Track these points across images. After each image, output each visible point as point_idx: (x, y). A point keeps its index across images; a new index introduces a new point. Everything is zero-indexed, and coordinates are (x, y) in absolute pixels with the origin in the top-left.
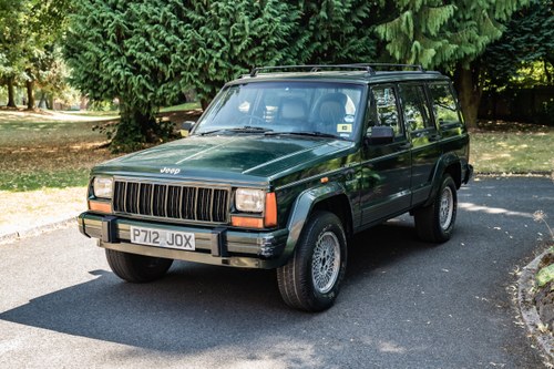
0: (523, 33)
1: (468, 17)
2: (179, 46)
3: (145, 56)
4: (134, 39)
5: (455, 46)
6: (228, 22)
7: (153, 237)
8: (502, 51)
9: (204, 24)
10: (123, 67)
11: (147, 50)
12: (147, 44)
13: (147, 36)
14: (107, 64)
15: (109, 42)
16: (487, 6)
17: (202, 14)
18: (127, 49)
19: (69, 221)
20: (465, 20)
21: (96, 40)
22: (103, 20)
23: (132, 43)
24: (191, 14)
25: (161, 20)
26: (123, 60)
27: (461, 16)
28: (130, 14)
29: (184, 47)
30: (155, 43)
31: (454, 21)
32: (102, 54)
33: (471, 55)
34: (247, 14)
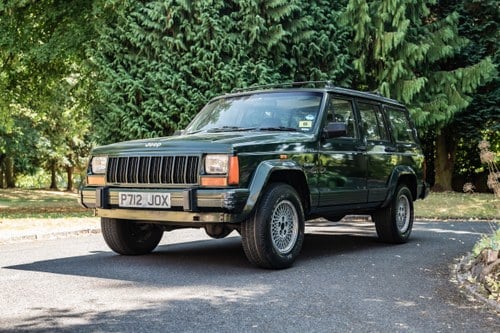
0: (489, 106)
1: (438, 90)
2: (187, 106)
3: (159, 115)
4: (150, 101)
5: (427, 113)
6: (229, 87)
7: (137, 199)
8: (470, 121)
9: (209, 89)
10: (140, 125)
11: (161, 110)
12: (161, 105)
13: (161, 98)
14: (127, 122)
15: (129, 104)
16: (455, 81)
17: (207, 80)
18: (144, 110)
19: (82, 232)
20: (436, 93)
21: (119, 103)
22: (125, 85)
23: (148, 104)
24: (198, 81)
25: (173, 85)
26: (141, 119)
27: (433, 90)
28: (148, 80)
29: (191, 107)
30: (168, 105)
31: (427, 94)
32: (123, 113)
33: (442, 121)
34: (245, 80)
